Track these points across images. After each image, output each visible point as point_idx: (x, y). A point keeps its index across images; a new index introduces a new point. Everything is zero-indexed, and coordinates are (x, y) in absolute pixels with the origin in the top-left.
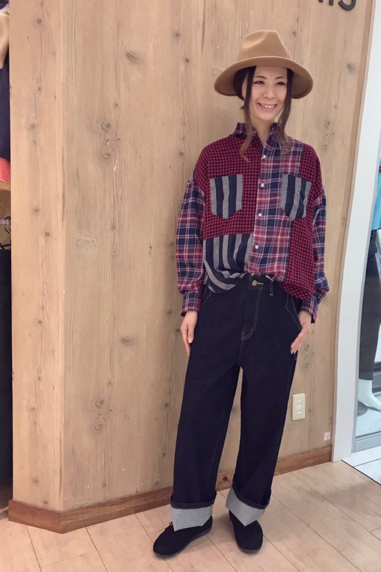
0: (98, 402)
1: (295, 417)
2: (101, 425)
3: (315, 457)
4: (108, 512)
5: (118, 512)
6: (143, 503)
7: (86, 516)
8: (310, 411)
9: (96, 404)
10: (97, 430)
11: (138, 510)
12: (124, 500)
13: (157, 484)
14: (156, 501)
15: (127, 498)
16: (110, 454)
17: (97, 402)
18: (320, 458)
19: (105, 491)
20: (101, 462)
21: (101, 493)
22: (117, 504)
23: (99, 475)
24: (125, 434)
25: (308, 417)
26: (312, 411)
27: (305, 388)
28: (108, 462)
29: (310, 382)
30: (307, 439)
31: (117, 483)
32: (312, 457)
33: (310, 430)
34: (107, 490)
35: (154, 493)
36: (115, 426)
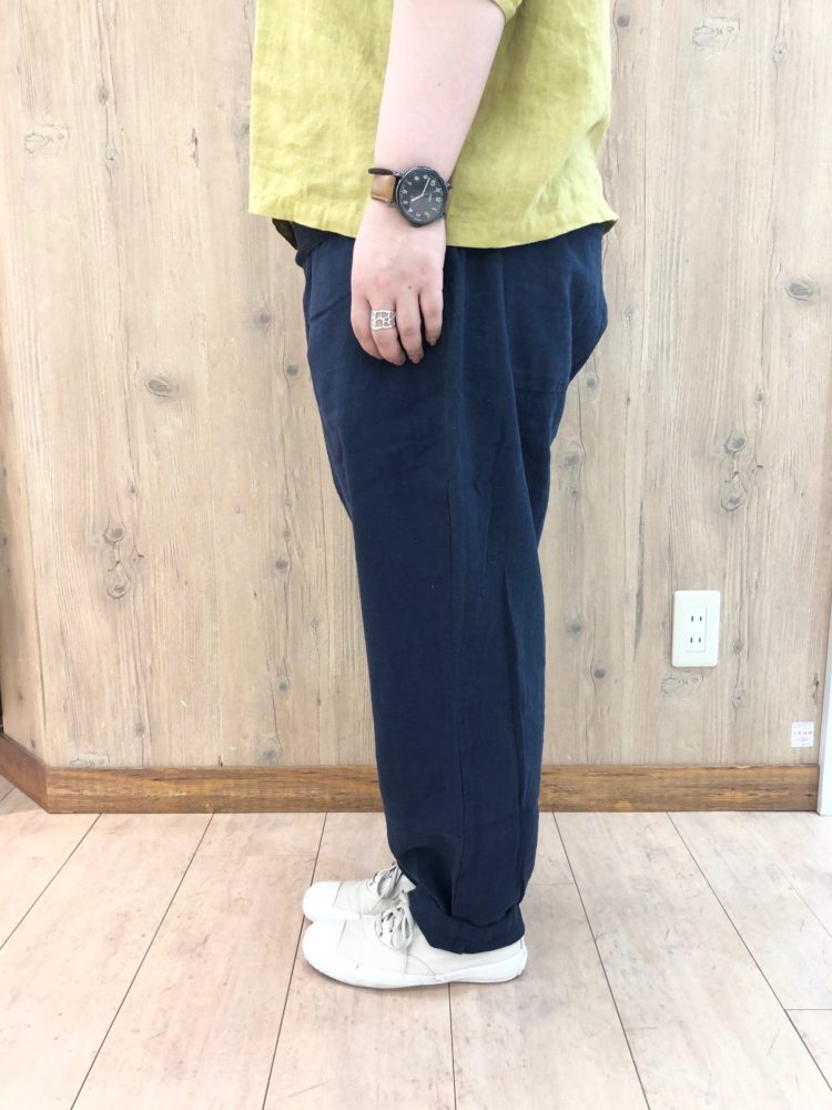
0: (110, 532)
1: (681, 658)
2: (121, 589)
3: (756, 788)
4: (148, 793)
5: (173, 797)
6: (233, 794)
7: (99, 790)
8: (738, 648)
9: (104, 535)
10: (114, 598)
11: (220, 806)
12: (185, 776)
13: (270, 755)
14: (268, 795)
15: (191, 771)
16: (148, 659)
17: (106, 531)
18: (773, 794)
19: (142, 743)
20: (129, 674)
21: (133, 747)
22: (170, 780)
23: (125, 704)
24: (180, 618)
25: (729, 665)
26: (746, 647)
27: (724, 576)
28: (145, 679)
29: (742, 559)
30: (727, 730)
31: (170, 731)
32: (742, 786)
33: (737, 705)
34: (147, 741)
35: (260, 775)
36: (155, 594)
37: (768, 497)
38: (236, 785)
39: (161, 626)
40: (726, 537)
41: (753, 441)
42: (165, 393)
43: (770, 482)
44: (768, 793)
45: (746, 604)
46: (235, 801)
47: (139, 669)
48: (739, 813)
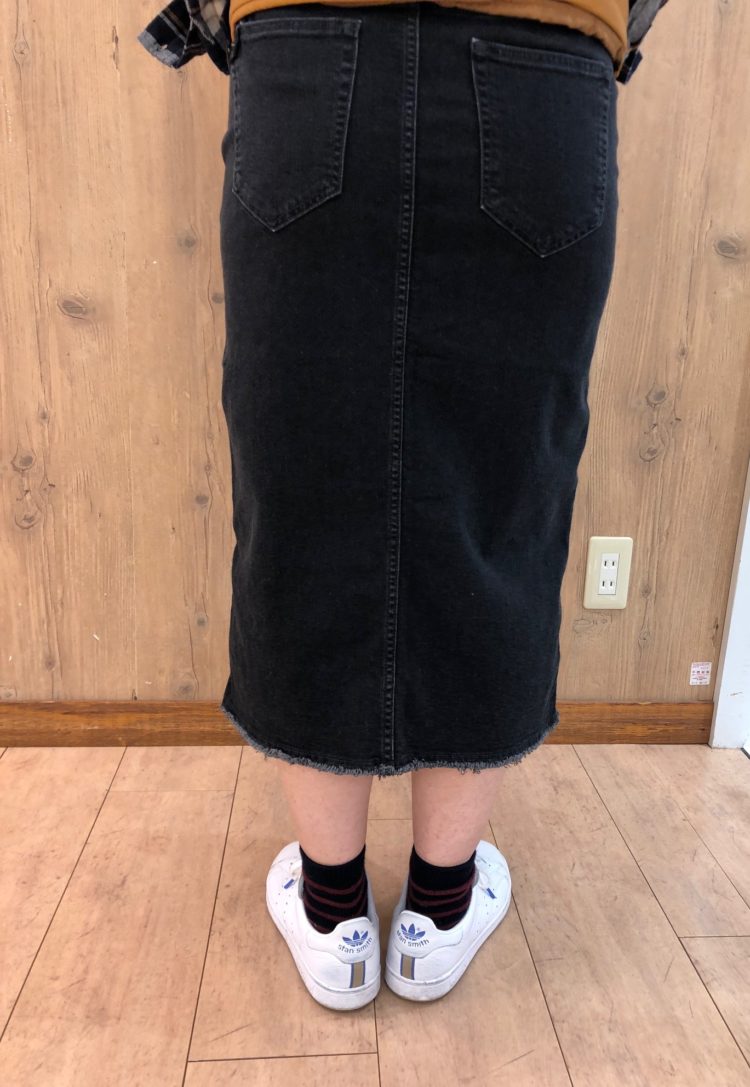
0: (18, 459)
1: (592, 600)
2: (30, 519)
3: (656, 722)
4: (58, 726)
5: (85, 731)
6: (147, 727)
7: (6, 723)
8: (646, 591)
9: (12, 463)
10: (23, 528)
11: (133, 739)
12: (98, 709)
13: (186, 689)
14: (184, 728)
15: (104, 704)
16: (59, 592)
17: (15, 458)
18: (671, 729)
19: (52, 676)
20: (38, 605)
21: (42, 680)
22: (81, 714)
23: (34, 637)
24: (94, 551)
25: (637, 607)
26: (654, 591)
27: (638, 523)
28: (56, 611)
29: (655, 508)
30: (631, 669)
31: (82, 664)
32: (644, 721)
33: (642, 645)
34: (57, 676)
35: (176, 710)
36: (67, 526)
37: (684, 448)
38: (151, 719)
39: (74, 558)
40: (642, 486)
41: (673, 394)
42: (80, 315)
43: (686, 434)
44: (666, 728)
45: (656, 549)
46: (150, 735)
47: (49, 601)
48: (638, 746)
